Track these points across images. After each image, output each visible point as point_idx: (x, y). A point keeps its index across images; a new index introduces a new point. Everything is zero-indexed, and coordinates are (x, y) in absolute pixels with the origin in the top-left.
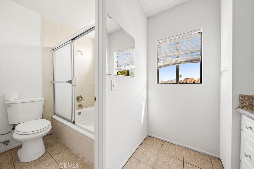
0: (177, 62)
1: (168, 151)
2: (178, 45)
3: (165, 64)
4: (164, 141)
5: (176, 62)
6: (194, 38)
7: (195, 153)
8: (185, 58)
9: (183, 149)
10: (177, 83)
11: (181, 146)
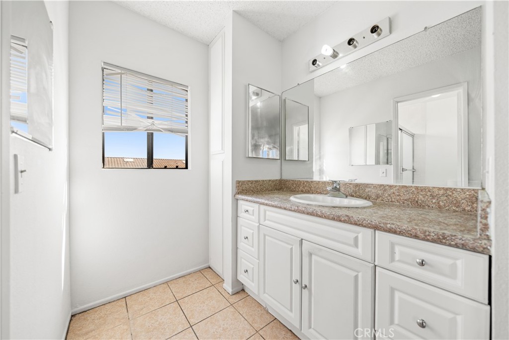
0: (153, 128)
1: (145, 307)
2: (152, 96)
3: (125, 125)
4: (125, 297)
5: (149, 126)
6: (179, 95)
7: (184, 279)
8: (166, 125)
9: (165, 286)
10: (150, 168)
11: (160, 283)
